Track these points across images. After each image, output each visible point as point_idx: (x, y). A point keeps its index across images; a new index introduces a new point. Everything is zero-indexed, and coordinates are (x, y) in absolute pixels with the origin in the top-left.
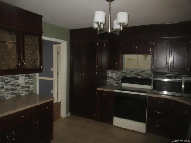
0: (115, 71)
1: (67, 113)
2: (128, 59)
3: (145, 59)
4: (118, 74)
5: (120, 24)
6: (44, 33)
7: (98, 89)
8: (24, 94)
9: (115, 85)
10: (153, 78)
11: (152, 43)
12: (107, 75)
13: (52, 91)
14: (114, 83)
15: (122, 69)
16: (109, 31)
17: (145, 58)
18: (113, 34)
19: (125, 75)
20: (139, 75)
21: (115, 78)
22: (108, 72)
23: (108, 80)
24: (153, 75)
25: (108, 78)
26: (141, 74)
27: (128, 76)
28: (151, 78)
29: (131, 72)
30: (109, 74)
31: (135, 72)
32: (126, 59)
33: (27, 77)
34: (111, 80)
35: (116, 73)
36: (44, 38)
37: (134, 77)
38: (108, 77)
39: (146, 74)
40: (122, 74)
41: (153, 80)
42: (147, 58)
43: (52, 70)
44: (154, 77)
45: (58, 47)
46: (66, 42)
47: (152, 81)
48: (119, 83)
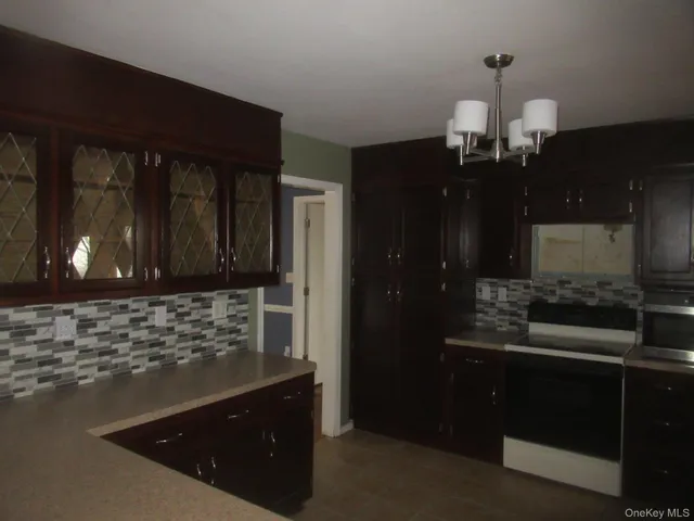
0: (506, 283)
1: (343, 423)
2: (550, 240)
3: (612, 239)
4: (515, 290)
5: (534, 135)
6: (285, 164)
7: (449, 341)
8: (224, 350)
9: (504, 329)
10: (641, 305)
11: (636, 186)
12: (478, 296)
13: (287, 349)
14: (500, 323)
15: (528, 276)
16: (498, 157)
17: (611, 236)
18: (510, 164)
19: (540, 294)
20: (592, 294)
21: (506, 307)
22: (478, 285)
23: (480, 312)
24: (641, 294)
25: (478, 306)
26: (598, 292)
27: (553, 300)
28: (632, 304)
29: (562, 283)
30: (485, 292)
31: (573, 285)
32: (542, 241)
33: (233, 301)
34: (492, 311)
35: (507, 286)
36: (286, 179)
37: (570, 302)
38: (481, 301)
39: (617, 292)
40: (527, 291)
41: (643, 311)
42: (616, 235)
43: (288, 281)
44: (646, 301)
45: (307, 205)
46: (340, 187)
47: (640, 316)
48: (520, 321)
